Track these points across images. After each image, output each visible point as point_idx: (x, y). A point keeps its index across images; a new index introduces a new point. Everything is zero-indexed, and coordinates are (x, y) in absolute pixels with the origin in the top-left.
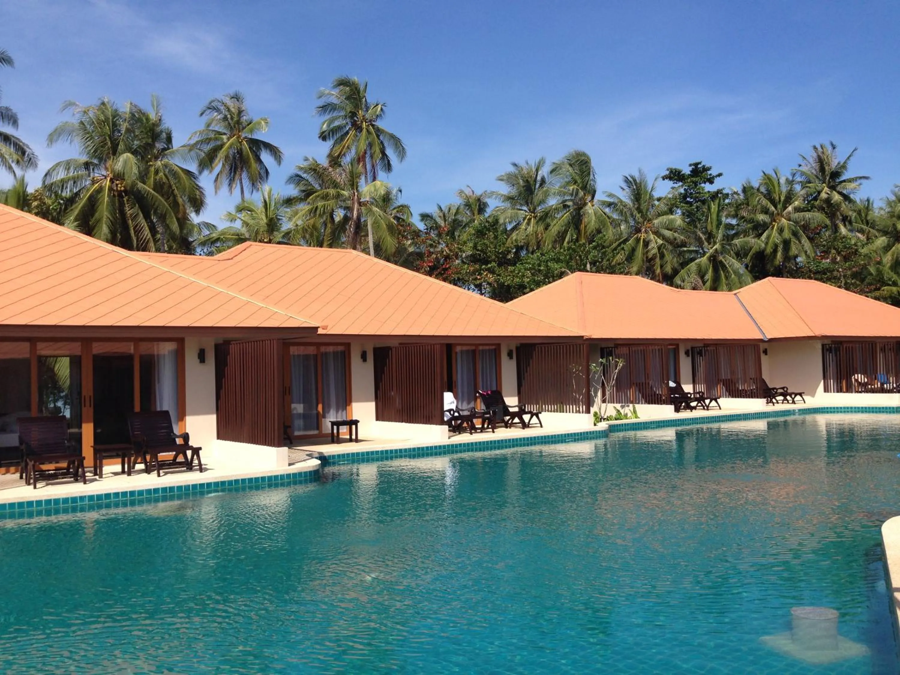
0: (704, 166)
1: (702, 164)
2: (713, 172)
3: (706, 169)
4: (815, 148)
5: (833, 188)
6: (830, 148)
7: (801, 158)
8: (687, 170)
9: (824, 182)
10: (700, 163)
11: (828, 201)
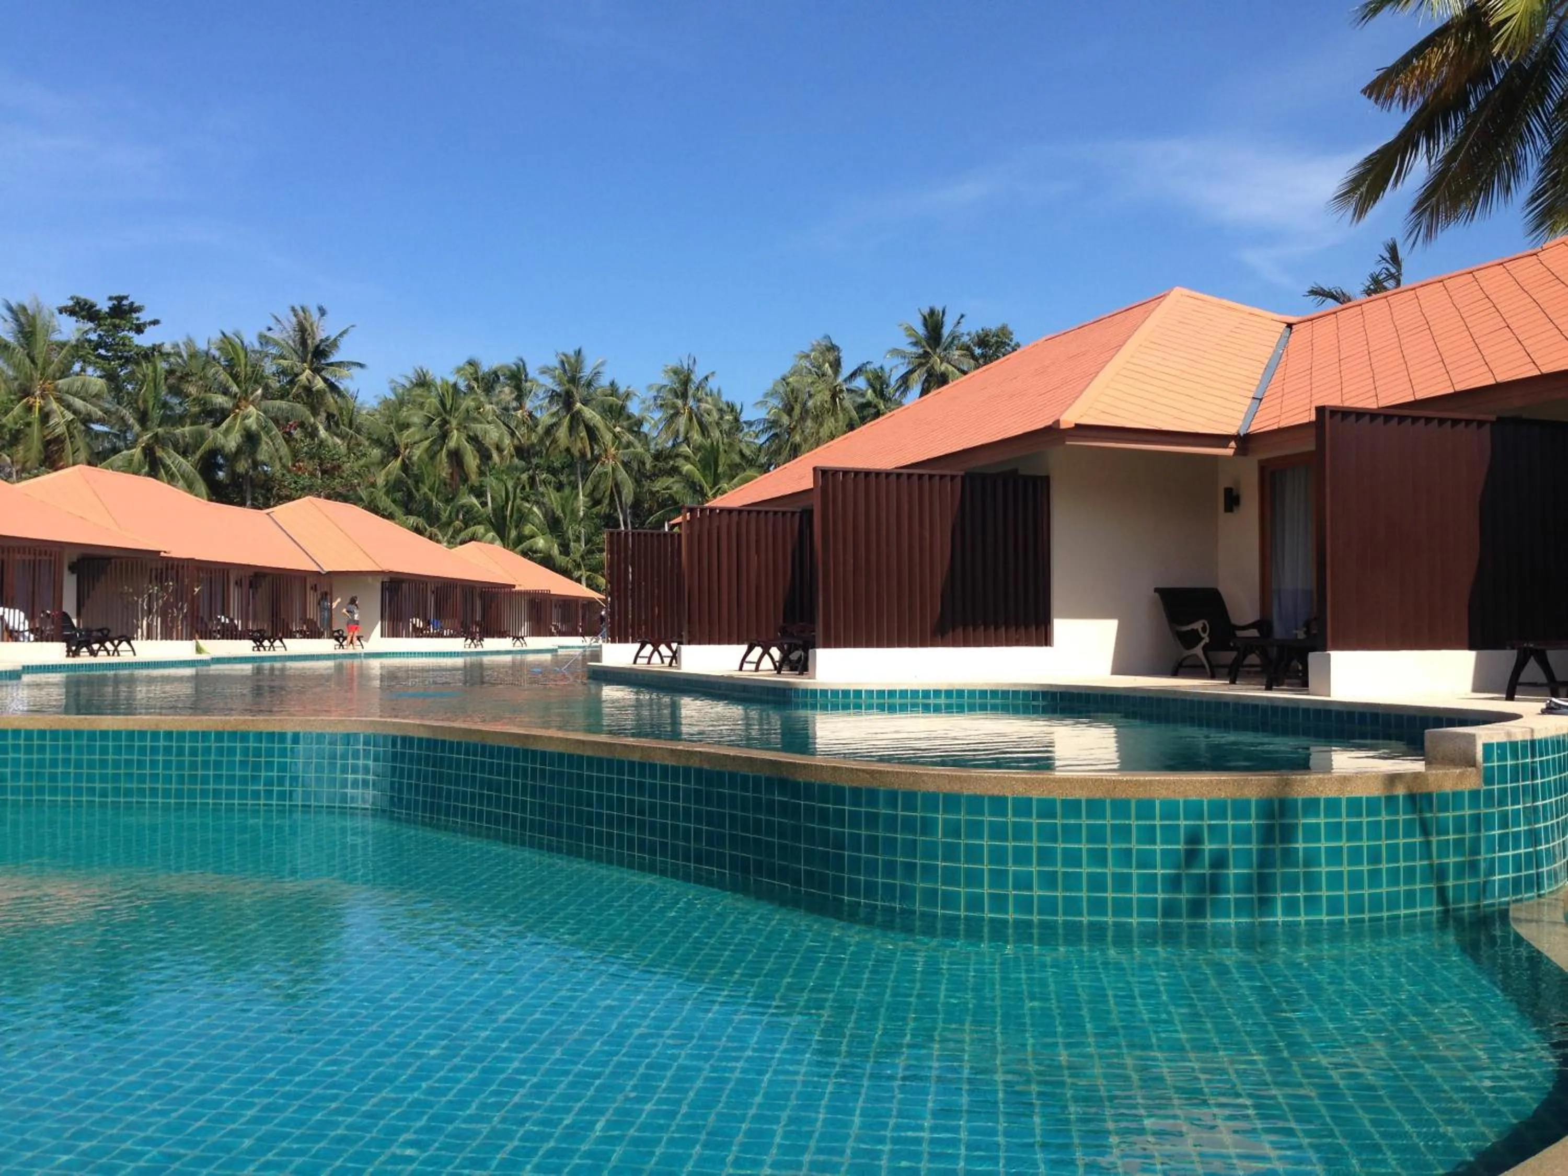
0: (132, 303)
1: (131, 300)
2: (143, 317)
3: (133, 309)
4: (293, 309)
5: (316, 371)
6: (315, 315)
7: (274, 321)
8: (104, 306)
9: (304, 361)
10: (126, 298)
11: (308, 389)
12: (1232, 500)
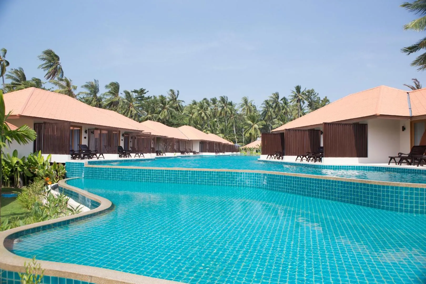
12: (404, 129)
